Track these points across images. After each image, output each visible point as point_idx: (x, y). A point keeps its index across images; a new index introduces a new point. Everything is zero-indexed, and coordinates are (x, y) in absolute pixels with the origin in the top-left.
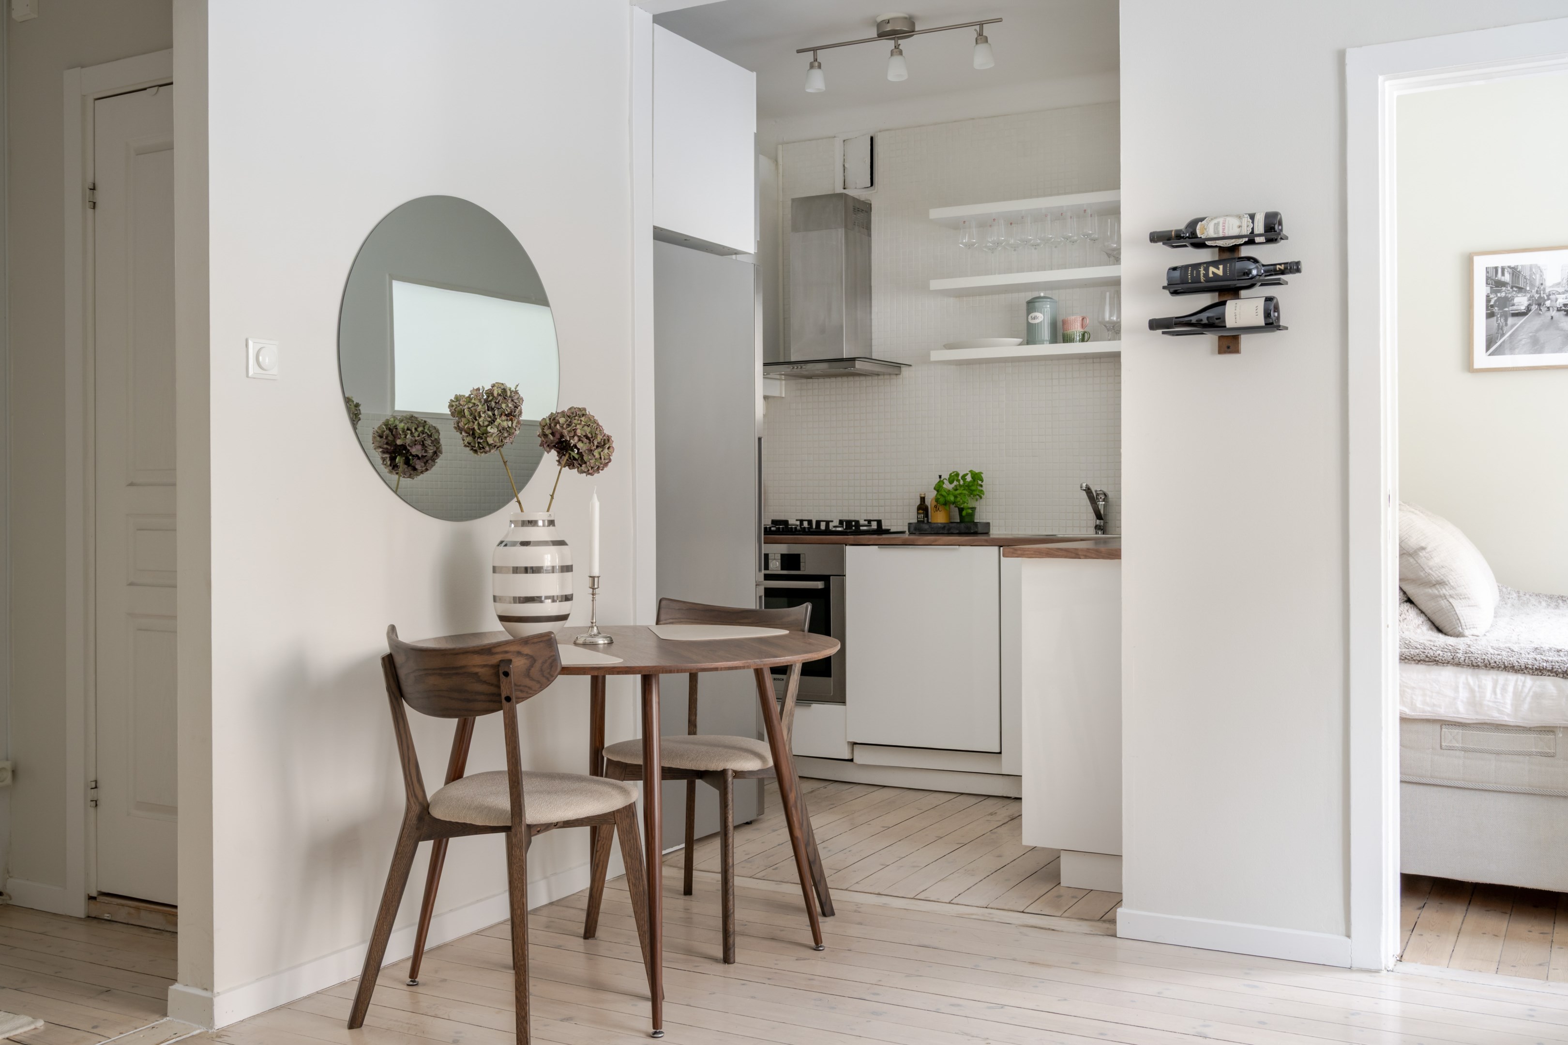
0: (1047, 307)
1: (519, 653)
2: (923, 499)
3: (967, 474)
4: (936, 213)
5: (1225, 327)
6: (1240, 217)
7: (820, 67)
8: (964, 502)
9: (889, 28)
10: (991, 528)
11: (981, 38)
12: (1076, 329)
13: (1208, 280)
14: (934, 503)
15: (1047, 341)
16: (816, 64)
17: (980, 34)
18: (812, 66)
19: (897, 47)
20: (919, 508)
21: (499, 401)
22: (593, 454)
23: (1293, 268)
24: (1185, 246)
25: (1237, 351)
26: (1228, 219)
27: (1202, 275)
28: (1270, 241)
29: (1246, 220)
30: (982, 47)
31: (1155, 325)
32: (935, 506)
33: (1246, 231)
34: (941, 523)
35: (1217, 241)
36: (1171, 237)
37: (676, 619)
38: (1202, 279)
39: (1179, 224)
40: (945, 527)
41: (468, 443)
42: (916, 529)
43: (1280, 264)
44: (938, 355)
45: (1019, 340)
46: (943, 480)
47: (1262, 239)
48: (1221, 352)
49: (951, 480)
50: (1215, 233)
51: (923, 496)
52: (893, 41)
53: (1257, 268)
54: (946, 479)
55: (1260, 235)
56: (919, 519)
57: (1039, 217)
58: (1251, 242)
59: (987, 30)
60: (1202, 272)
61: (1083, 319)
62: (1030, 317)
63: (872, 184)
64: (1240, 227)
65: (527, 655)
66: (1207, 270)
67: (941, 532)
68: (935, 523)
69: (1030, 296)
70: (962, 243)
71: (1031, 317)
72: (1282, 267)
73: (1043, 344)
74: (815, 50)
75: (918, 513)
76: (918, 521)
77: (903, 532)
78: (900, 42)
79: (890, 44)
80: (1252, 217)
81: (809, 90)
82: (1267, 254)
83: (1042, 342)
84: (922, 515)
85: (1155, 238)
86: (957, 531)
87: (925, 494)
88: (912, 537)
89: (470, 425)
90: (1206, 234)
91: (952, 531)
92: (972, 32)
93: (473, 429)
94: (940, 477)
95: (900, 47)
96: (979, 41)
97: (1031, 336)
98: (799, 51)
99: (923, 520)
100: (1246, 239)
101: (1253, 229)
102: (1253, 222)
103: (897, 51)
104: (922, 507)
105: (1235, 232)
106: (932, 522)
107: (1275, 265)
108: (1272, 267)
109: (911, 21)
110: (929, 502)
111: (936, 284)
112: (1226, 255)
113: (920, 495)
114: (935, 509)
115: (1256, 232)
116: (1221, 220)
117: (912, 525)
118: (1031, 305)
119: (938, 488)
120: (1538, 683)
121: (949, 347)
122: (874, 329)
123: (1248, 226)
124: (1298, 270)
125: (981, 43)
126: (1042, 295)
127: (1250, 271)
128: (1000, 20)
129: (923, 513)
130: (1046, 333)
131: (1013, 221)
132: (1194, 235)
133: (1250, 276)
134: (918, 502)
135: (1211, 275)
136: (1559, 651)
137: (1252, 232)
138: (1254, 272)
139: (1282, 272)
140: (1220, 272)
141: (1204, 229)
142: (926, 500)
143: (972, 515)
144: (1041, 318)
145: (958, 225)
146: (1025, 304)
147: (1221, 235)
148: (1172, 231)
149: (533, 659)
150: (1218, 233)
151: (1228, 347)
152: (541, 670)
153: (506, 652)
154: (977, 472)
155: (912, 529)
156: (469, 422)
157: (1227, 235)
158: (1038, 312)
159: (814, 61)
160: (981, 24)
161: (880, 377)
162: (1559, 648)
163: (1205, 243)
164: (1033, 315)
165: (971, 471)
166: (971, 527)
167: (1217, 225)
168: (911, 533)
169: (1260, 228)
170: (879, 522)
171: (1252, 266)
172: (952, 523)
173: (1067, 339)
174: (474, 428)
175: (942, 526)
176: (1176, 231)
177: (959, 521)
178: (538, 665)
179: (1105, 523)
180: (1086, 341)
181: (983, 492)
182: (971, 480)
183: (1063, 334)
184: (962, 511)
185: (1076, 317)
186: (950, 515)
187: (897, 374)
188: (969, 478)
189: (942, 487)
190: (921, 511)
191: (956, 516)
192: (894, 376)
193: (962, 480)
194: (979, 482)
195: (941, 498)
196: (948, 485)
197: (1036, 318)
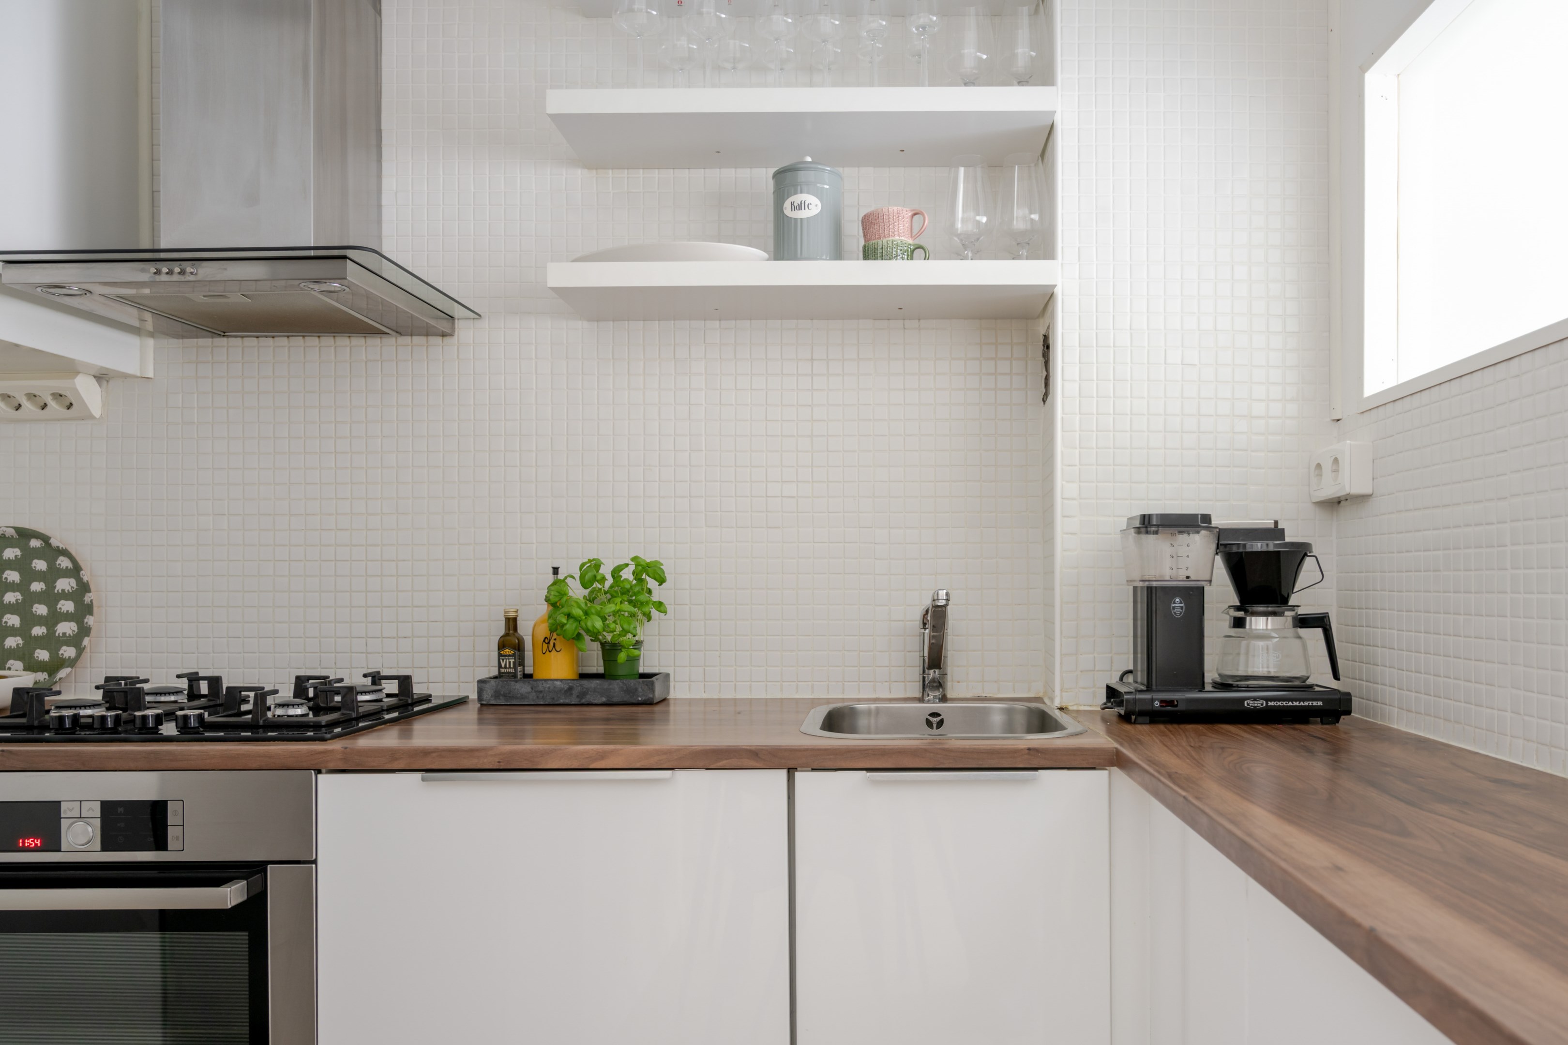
2: (512, 623)
3: (627, 565)
8: (625, 632)
10: (672, 684)
14: (543, 631)
15: (822, 253)
20: (502, 646)
32: (546, 641)
34: (561, 680)
40: (570, 689)
42: (497, 694)
45: (757, 250)
46: (566, 578)
49: (587, 577)
51: (512, 615)
54: (573, 578)
56: (503, 670)
61: (912, 215)
62: (787, 205)
67: (561, 701)
68: (546, 680)
71: (792, 204)
73: (814, 260)
75: (500, 655)
76: (500, 676)
84: (512, 661)
86: (604, 700)
87: (517, 611)
91: (589, 698)
94: (556, 571)
99: (512, 670)
104: (510, 640)
106: (537, 677)
110: (525, 630)
113: (506, 612)
114: (545, 646)
117: (487, 686)
118: (788, 183)
119: (558, 595)
129: (514, 655)
130: (823, 239)
134: (500, 629)
142: (520, 623)
143: (633, 660)
144: (811, 206)
154: (648, 561)
155: (488, 696)
158: (808, 193)
164: (797, 198)
165: (634, 559)
166: (636, 689)
168: (484, 704)
170: (405, 682)
172: (583, 676)
173: (874, 252)
175: (566, 687)
177: (604, 673)
180: (928, 259)
181: (660, 606)
182: (631, 578)
183: (864, 247)
184: (610, 650)
185: (895, 208)
186: (578, 661)
187: (444, 335)
188: (627, 574)
189: (562, 594)
190: (507, 651)
191: (596, 665)
192: (439, 339)
193: (610, 581)
194: (652, 583)
195: (564, 620)
196: (577, 591)
197: (800, 207)
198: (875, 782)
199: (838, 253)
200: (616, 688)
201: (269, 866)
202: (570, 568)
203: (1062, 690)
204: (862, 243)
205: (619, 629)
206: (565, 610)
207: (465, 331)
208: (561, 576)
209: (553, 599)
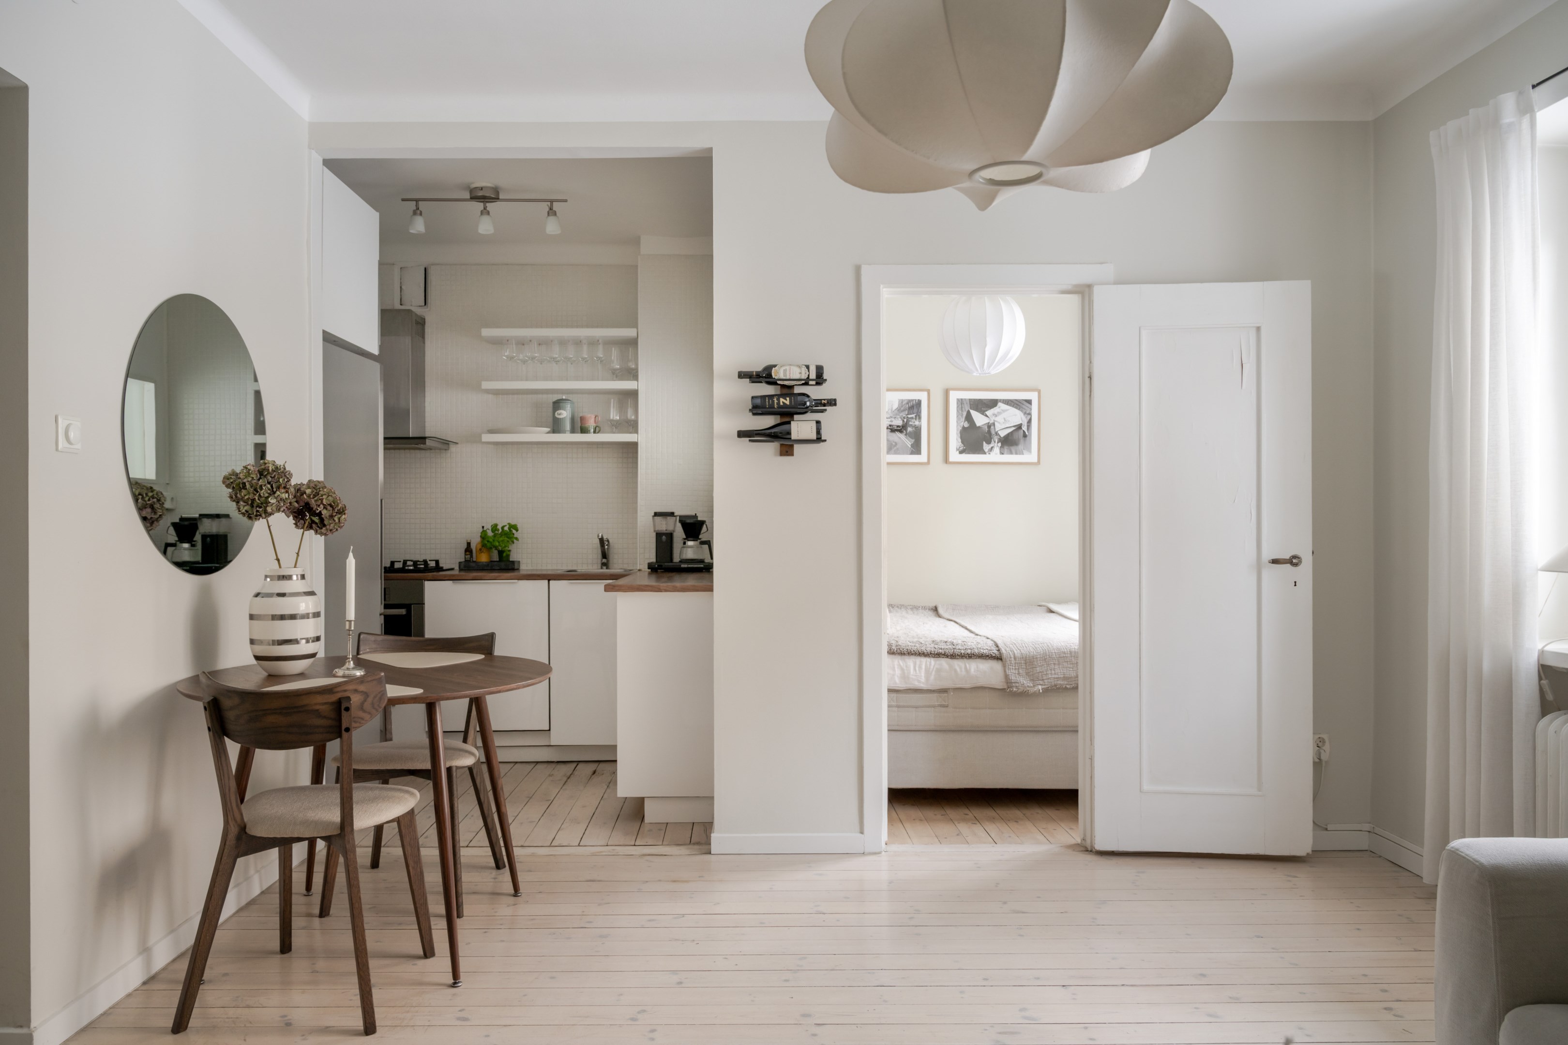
0: (568, 406)
1: (356, 691)
2: (469, 544)
3: (506, 526)
4: (486, 332)
5: (791, 439)
6: (799, 367)
7: (421, 214)
8: (505, 547)
9: (480, 194)
10: (521, 565)
11: (551, 212)
12: (591, 424)
13: (779, 407)
14: (479, 546)
15: (568, 431)
16: (418, 212)
17: (551, 209)
18: (415, 213)
19: (485, 208)
20: (466, 551)
21: (275, 476)
22: (334, 519)
23: (832, 403)
24: (761, 382)
25: (792, 455)
26: (792, 367)
27: (775, 403)
28: (818, 384)
29: (804, 369)
30: (552, 219)
31: (741, 434)
32: (480, 550)
33: (804, 376)
34: (484, 563)
35: (785, 382)
36: (753, 375)
37: (372, 649)
38: (776, 406)
39: (757, 367)
40: (489, 565)
41: (246, 511)
42: (465, 567)
43: (824, 400)
44: (486, 438)
45: (548, 430)
47: (814, 383)
48: (782, 454)
49: (493, 529)
50: (784, 376)
51: (469, 541)
52: (482, 204)
53: (809, 401)
54: (489, 529)
55: (813, 380)
57: (563, 342)
58: (806, 384)
59: (556, 206)
60: (776, 401)
61: (595, 417)
62: (556, 413)
63: (425, 304)
64: (800, 373)
65: (362, 692)
66: (778, 400)
68: (480, 562)
69: (556, 397)
70: (505, 356)
72: (826, 402)
73: (565, 433)
74: (417, 201)
75: (465, 554)
76: (466, 560)
77: (452, 569)
78: (488, 204)
79: (480, 206)
80: (808, 367)
81: (411, 231)
82: (815, 393)
83: (564, 432)
84: (469, 556)
85: (742, 375)
86: (498, 568)
88: (463, 573)
89: (251, 496)
90: (778, 376)
91: (494, 567)
92: (545, 206)
93: (253, 500)
94: (483, 527)
95: (488, 209)
96: (550, 214)
97: (556, 427)
98: (403, 200)
99: (469, 560)
100: (804, 382)
101: (809, 375)
102: (809, 371)
103: (485, 212)
104: (468, 550)
105: (797, 376)
106: (477, 561)
107: (821, 400)
108: (819, 401)
109: (496, 190)
110: (473, 547)
111: (486, 385)
112: (786, 391)
113: (467, 540)
115: (811, 377)
116: (787, 368)
117: (460, 564)
118: (557, 405)
119: (484, 535)
120: (938, 662)
121: (491, 431)
122: (427, 414)
123: (805, 373)
124: (835, 404)
125: (552, 215)
126: (564, 397)
127: (805, 403)
128: (566, 201)
130: (568, 426)
131: (545, 343)
132: (769, 375)
133: (806, 406)
134: (465, 546)
135: (781, 404)
136: (946, 642)
137: (808, 378)
138: (808, 404)
139: (824, 405)
140: (788, 402)
141: (777, 372)
142: (471, 544)
143: (508, 556)
144: (564, 414)
145: (499, 343)
146: (552, 404)
147: (788, 377)
148: (753, 372)
149: (366, 695)
150: (786, 376)
151: (787, 452)
152: (373, 704)
153: (345, 691)
154: (513, 524)
155: (462, 567)
156: (249, 493)
157: (792, 378)
158: (563, 410)
159: (417, 209)
160: (552, 201)
161: (431, 451)
162: (946, 640)
163: (776, 382)
164: (559, 412)
165: (509, 524)
166: (507, 566)
167: (785, 371)
168: (461, 570)
169: (813, 375)
170: (437, 562)
171: (807, 399)
172: (492, 561)
173: (584, 430)
174: (255, 498)
176: (756, 372)
177: (498, 560)
178: (370, 700)
179: (608, 561)
180: (598, 433)
181: (517, 539)
182: (507, 529)
183: (581, 427)
184: (501, 553)
185: (589, 415)
186: (490, 556)
187: (446, 450)
188: (506, 528)
189: (486, 535)
190: (468, 553)
191: (496, 557)
192: (444, 451)
193: (500, 530)
194: (514, 531)
195: (487, 543)
196: (490, 534)
197: (560, 414)
198: (571, 583)
199: (573, 431)
200: (503, 565)
201: (412, 606)
202: (488, 527)
203: (640, 564)
204: (579, 425)
205: (504, 545)
206: (487, 539)
207: (453, 448)
208: (485, 529)
209: (483, 536)
